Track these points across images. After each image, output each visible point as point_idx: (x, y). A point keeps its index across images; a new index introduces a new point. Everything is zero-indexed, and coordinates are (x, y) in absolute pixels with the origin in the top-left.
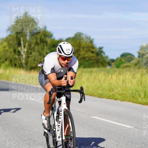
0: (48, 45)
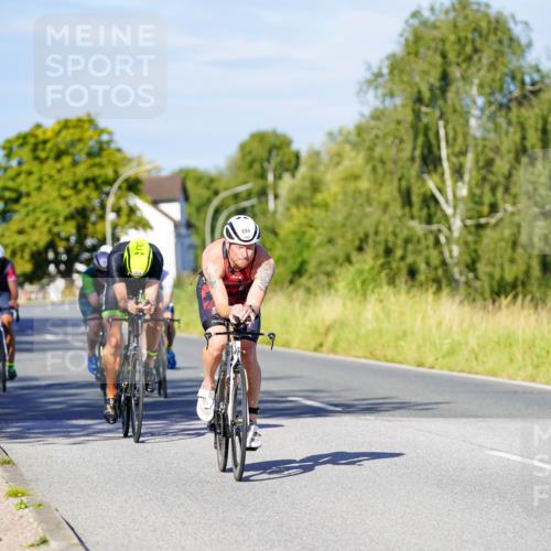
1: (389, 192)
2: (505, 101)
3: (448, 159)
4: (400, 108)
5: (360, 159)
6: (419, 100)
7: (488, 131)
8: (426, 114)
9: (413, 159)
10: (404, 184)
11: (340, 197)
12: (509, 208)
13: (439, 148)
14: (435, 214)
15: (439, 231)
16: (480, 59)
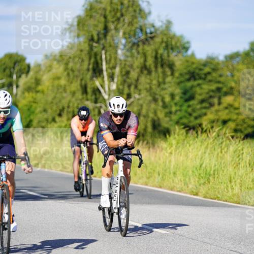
0: (177, 74)
1: (76, 86)
2: (136, 41)
3: (107, 70)
4: (82, 44)
5: (62, 68)
6: (92, 39)
7: (127, 56)
8: (96, 47)
9: (88, 70)
10: (83, 82)
11: (50, 88)
12: (137, 96)
13: (102, 65)
14: (99, 98)
15: (101, 107)
16: (124, 20)
